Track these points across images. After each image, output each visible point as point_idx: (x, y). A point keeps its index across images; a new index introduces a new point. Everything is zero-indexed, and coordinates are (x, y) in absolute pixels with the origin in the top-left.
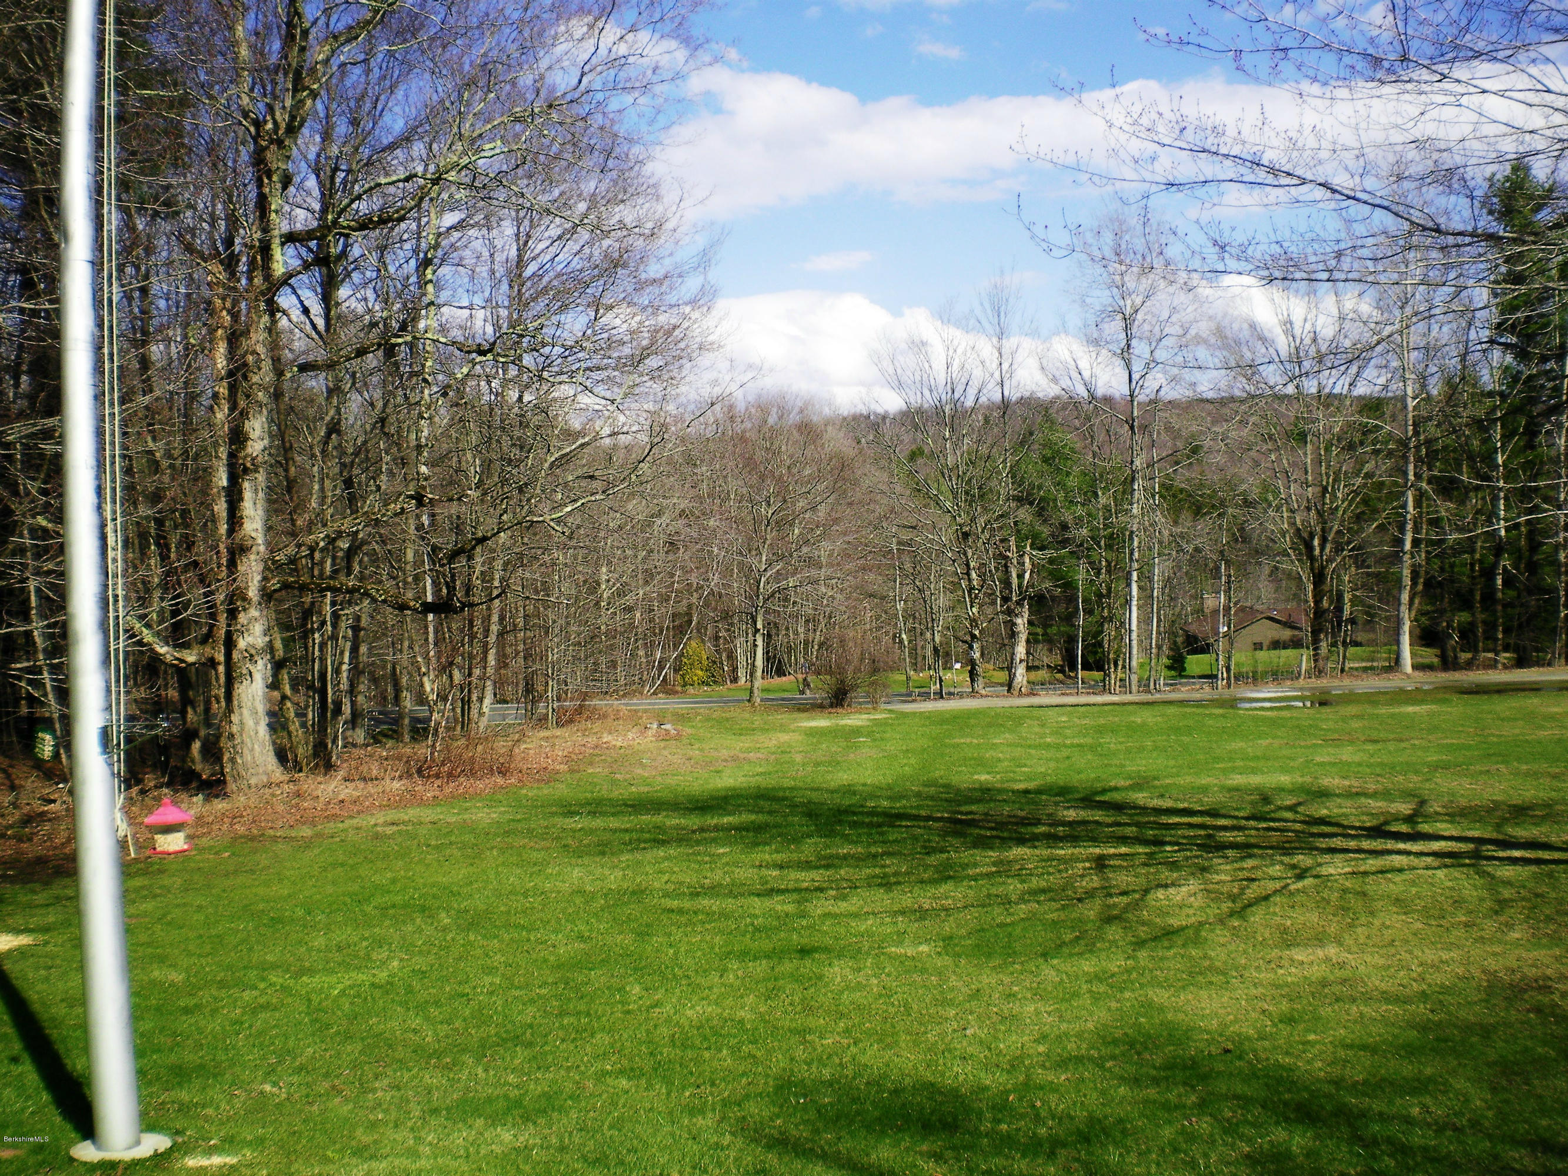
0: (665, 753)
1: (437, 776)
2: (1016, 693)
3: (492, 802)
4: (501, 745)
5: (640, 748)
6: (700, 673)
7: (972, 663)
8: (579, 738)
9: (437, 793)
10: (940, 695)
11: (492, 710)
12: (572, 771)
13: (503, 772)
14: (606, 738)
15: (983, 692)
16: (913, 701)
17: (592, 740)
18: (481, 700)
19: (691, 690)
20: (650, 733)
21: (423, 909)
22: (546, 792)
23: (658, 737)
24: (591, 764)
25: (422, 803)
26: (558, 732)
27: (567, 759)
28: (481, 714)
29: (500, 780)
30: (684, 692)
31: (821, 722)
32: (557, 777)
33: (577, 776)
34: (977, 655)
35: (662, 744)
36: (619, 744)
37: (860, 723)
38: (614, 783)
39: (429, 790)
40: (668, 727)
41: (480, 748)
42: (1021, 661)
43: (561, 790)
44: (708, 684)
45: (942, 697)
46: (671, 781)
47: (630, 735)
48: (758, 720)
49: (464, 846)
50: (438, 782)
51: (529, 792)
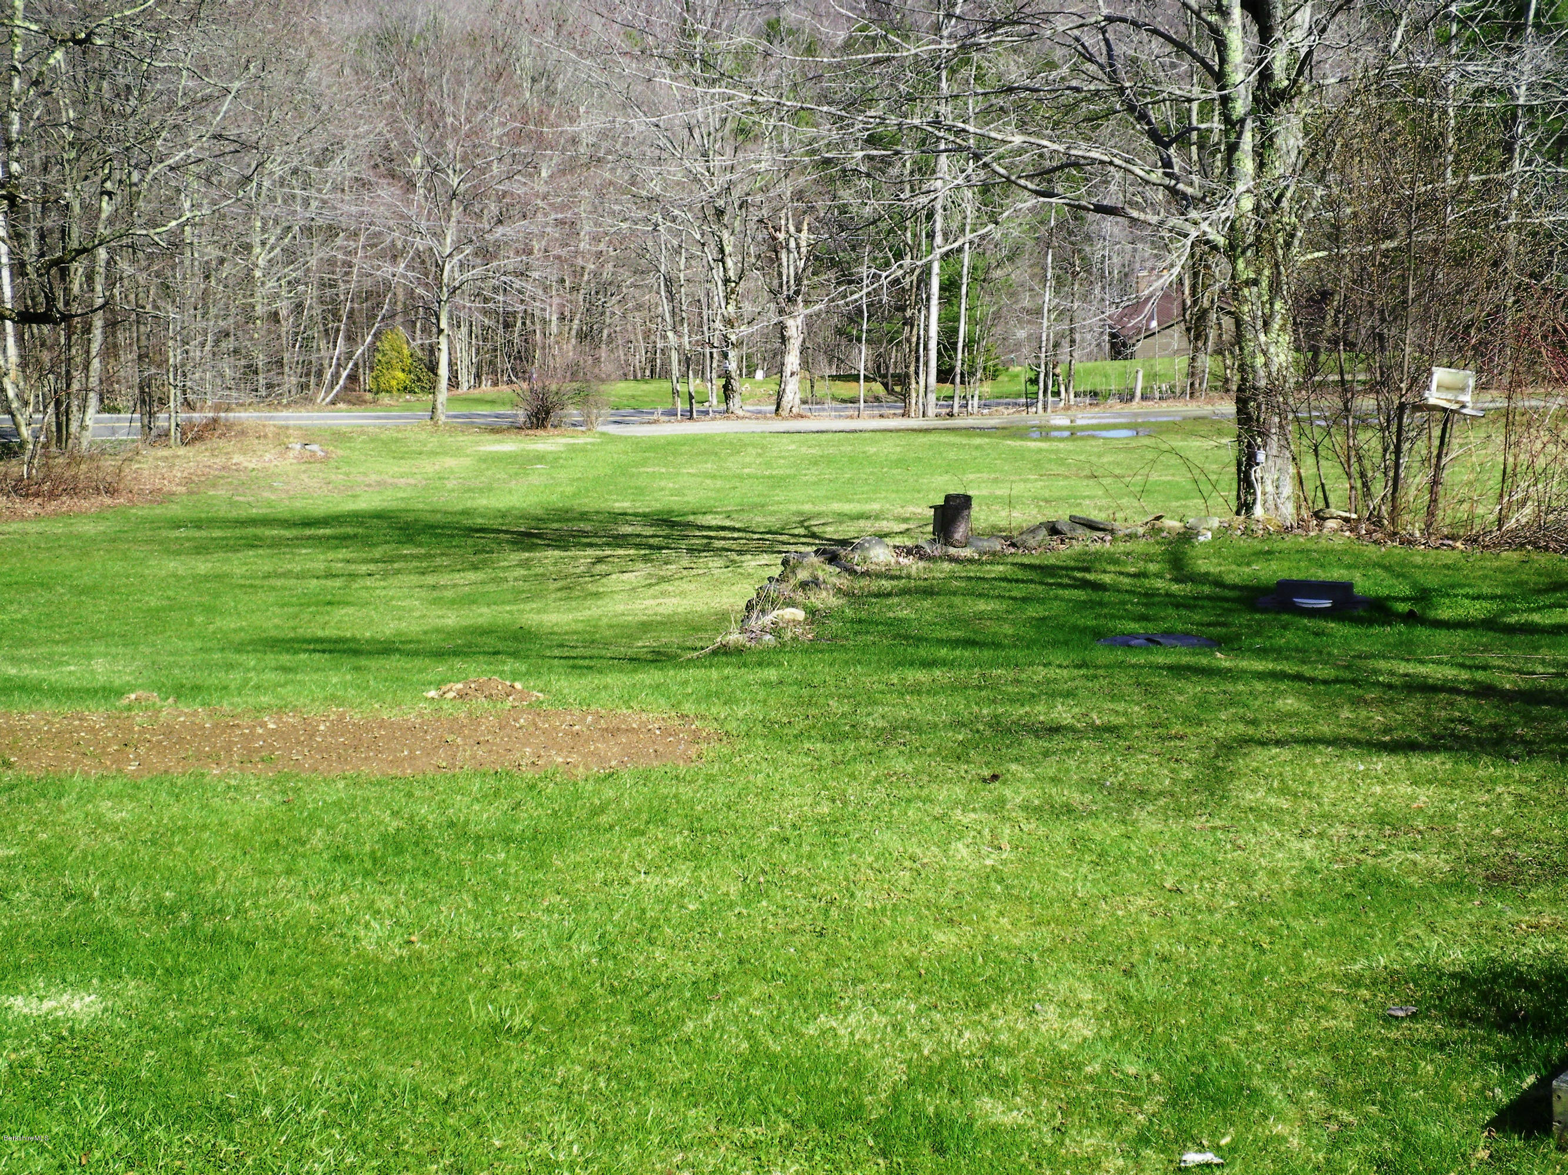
0: (303, 476)
1: (37, 495)
2: (784, 413)
3: (99, 517)
4: (109, 464)
5: (277, 470)
6: (401, 375)
7: (727, 376)
8: (205, 458)
9: (39, 511)
10: (689, 415)
11: (97, 421)
12: (191, 493)
13: (111, 491)
14: (237, 458)
15: (740, 413)
16: (656, 422)
17: (220, 461)
18: (83, 408)
19: (385, 399)
20: (291, 454)
21: (42, 585)
22: (158, 511)
23: (301, 460)
24: (214, 486)
25: (23, 518)
26: (182, 451)
27: (188, 481)
28: (83, 427)
29: (108, 500)
30: (375, 402)
31: (509, 445)
32: (173, 498)
33: (195, 497)
34: (732, 366)
35: (303, 467)
36: (251, 466)
37: (553, 448)
38: (232, 504)
39: (31, 508)
40: (314, 447)
41: (83, 467)
42: (792, 374)
43: (175, 510)
44: (412, 392)
45: (691, 418)
46: (298, 504)
47: (267, 456)
48: (433, 442)
49: (72, 548)
50: (39, 500)
51: (142, 511)
